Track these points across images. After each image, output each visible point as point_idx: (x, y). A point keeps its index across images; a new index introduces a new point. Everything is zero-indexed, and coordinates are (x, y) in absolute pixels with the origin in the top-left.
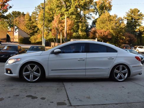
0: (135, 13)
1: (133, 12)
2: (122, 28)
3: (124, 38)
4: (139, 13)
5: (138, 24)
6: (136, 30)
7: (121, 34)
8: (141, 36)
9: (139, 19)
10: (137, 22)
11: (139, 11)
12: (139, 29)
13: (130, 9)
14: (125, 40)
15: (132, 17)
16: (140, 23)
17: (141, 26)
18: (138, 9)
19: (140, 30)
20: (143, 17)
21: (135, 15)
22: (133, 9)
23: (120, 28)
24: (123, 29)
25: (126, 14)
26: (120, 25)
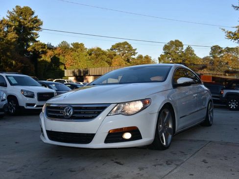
0: (26, 16)
1: (22, 13)
3: (14, 62)
4: (33, 16)
5: (32, 37)
6: (29, 49)
7: (8, 54)
8: (37, 60)
9: (32, 29)
10: (30, 34)
11: (33, 13)
12: (33, 48)
13: (17, 6)
14: (15, 66)
15: (20, 22)
16: (35, 36)
17: (37, 41)
18: (31, 9)
19: (35, 49)
20: (40, 25)
21: (26, 20)
22: (22, 7)
23: (6, 43)
24: (11, 44)
25: (9, 15)
26: (5, 36)
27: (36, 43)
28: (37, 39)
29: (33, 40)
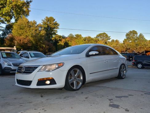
0: (51, 21)
1: (49, 20)
2: (41, 36)
3: (44, 46)
4: (54, 22)
5: (54, 32)
6: (53, 39)
7: (41, 41)
8: (57, 45)
9: (54, 28)
10: (53, 31)
11: (54, 20)
12: (55, 38)
13: (46, 17)
14: (45, 48)
15: (48, 25)
16: (55, 32)
17: (57, 35)
18: (53, 18)
19: (56, 39)
20: (58, 26)
21: (51, 23)
22: (49, 17)
23: (40, 36)
24: (43, 36)
25: (42, 22)
26: (40, 33)
27: (56, 35)
28: (57, 34)
29: (55, 34)
